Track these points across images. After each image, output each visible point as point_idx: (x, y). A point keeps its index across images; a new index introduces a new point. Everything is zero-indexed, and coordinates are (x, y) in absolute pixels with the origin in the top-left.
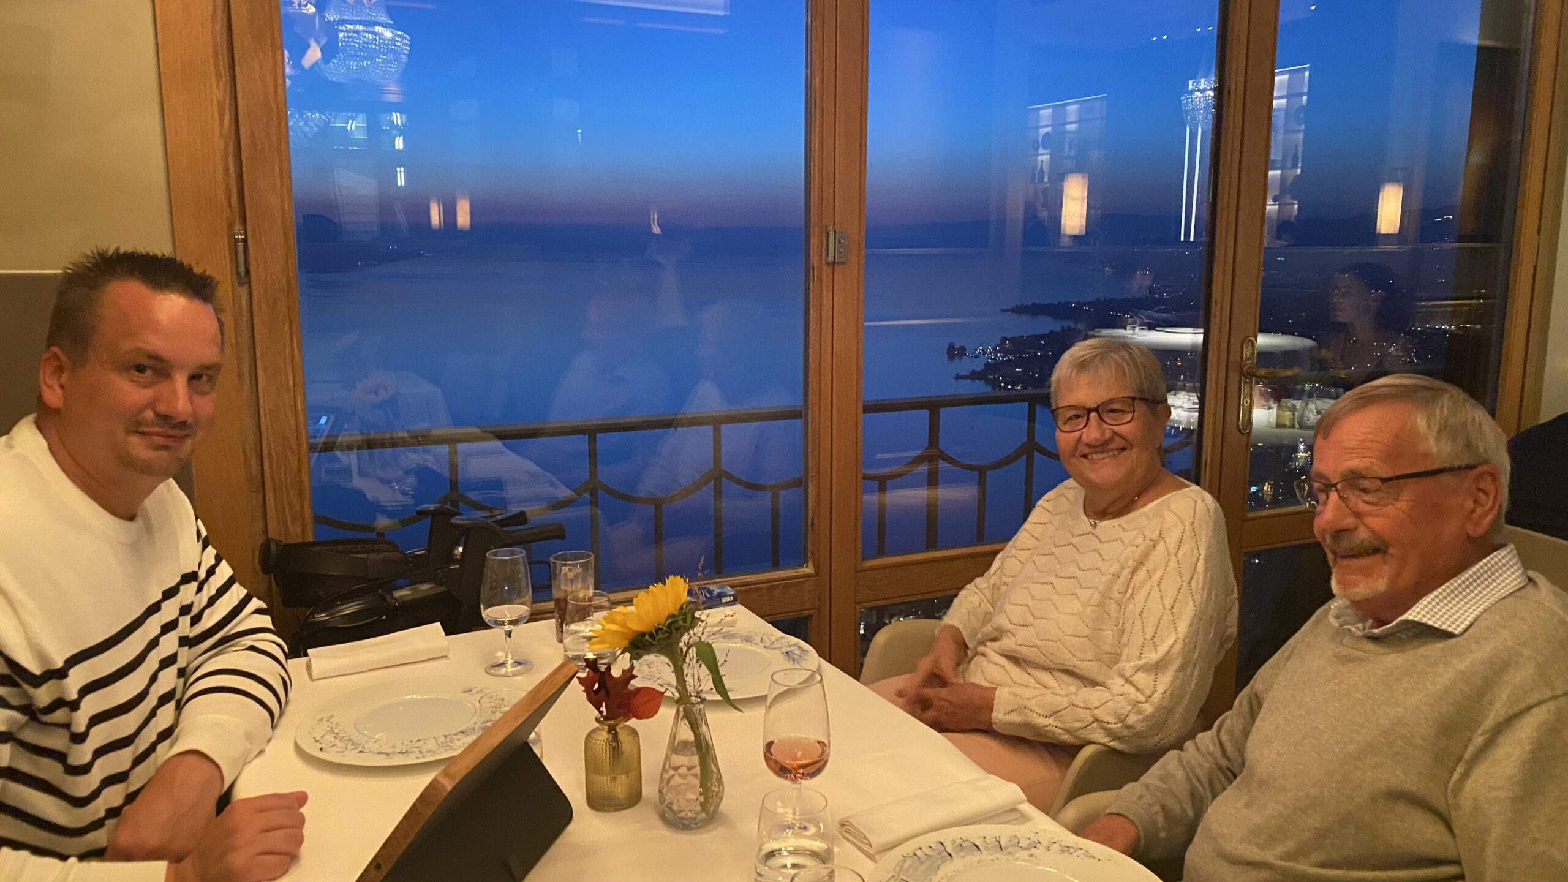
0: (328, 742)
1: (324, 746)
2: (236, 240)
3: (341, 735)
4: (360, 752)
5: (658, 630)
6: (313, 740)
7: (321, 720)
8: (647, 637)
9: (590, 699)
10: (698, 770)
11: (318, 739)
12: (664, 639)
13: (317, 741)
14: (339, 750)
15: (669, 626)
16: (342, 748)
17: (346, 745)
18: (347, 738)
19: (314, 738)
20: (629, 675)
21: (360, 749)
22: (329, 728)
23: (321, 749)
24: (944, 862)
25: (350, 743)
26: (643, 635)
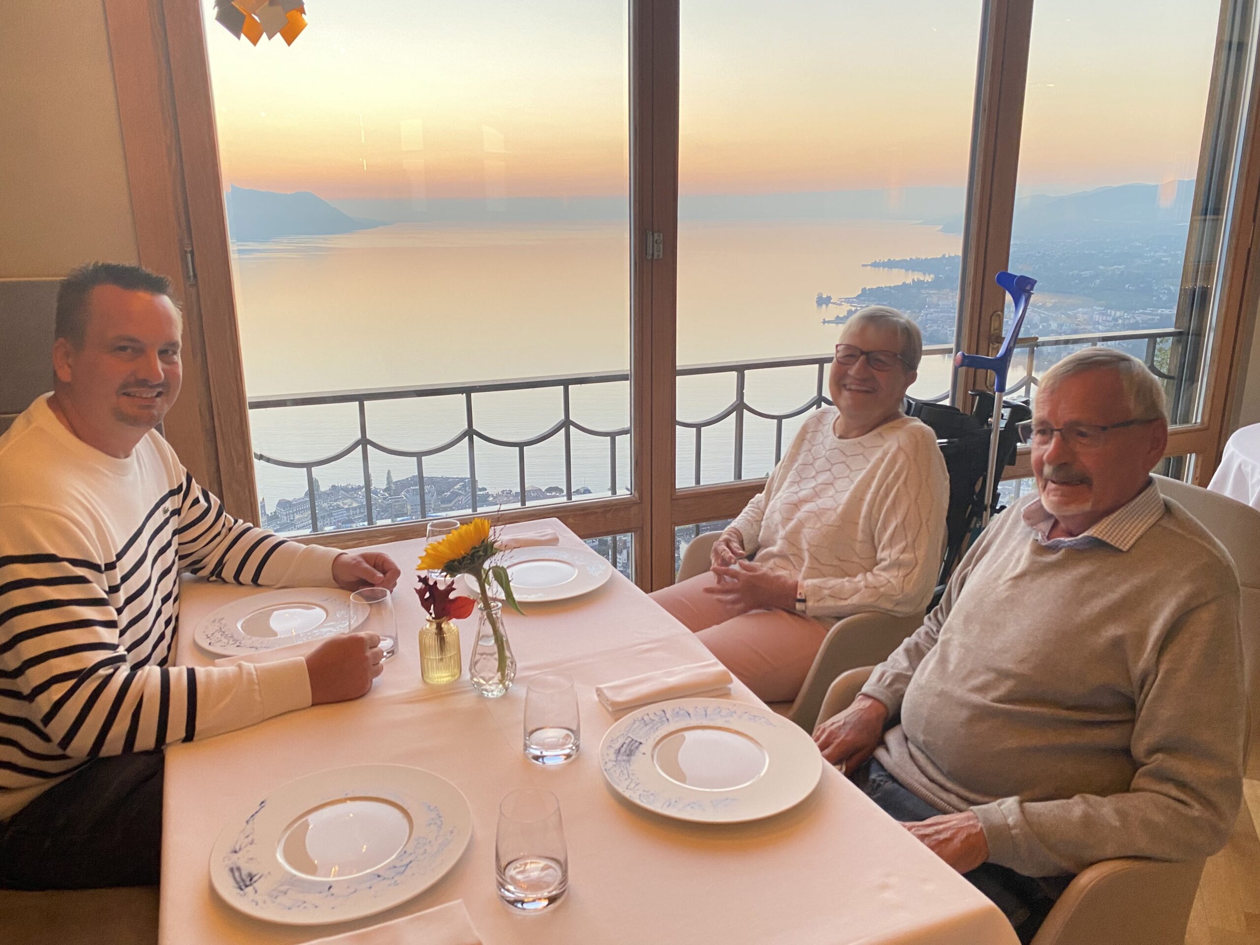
0: (216, 638)
1: (213, 642)
2: (186, 252)
3: (226, 633)
4: (238, 646)
5: (464, 558)
6: (205, 637)
7: (214, 621)
8: (456, 563)
9: (423, 605)
10: (496, 656)
11: (209, 636)
12: (469, 564)
13: (208, 638)
14: (223, 644)
15: (472, 555)
16: (225, 643)
17: (229, 641)
18: (230, 636)
19: (207, 635)
20: (450, 589)
21: (238, 644)
22: (218, 628)
23: (210, 644)
24: (662, 724)
25: (231, 640)
26: (454, 561)
